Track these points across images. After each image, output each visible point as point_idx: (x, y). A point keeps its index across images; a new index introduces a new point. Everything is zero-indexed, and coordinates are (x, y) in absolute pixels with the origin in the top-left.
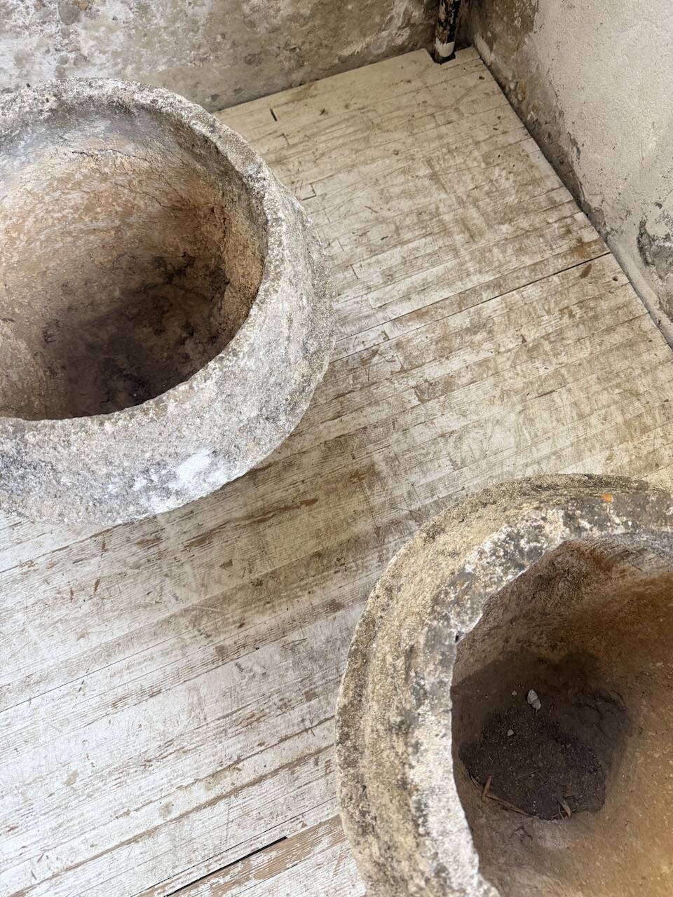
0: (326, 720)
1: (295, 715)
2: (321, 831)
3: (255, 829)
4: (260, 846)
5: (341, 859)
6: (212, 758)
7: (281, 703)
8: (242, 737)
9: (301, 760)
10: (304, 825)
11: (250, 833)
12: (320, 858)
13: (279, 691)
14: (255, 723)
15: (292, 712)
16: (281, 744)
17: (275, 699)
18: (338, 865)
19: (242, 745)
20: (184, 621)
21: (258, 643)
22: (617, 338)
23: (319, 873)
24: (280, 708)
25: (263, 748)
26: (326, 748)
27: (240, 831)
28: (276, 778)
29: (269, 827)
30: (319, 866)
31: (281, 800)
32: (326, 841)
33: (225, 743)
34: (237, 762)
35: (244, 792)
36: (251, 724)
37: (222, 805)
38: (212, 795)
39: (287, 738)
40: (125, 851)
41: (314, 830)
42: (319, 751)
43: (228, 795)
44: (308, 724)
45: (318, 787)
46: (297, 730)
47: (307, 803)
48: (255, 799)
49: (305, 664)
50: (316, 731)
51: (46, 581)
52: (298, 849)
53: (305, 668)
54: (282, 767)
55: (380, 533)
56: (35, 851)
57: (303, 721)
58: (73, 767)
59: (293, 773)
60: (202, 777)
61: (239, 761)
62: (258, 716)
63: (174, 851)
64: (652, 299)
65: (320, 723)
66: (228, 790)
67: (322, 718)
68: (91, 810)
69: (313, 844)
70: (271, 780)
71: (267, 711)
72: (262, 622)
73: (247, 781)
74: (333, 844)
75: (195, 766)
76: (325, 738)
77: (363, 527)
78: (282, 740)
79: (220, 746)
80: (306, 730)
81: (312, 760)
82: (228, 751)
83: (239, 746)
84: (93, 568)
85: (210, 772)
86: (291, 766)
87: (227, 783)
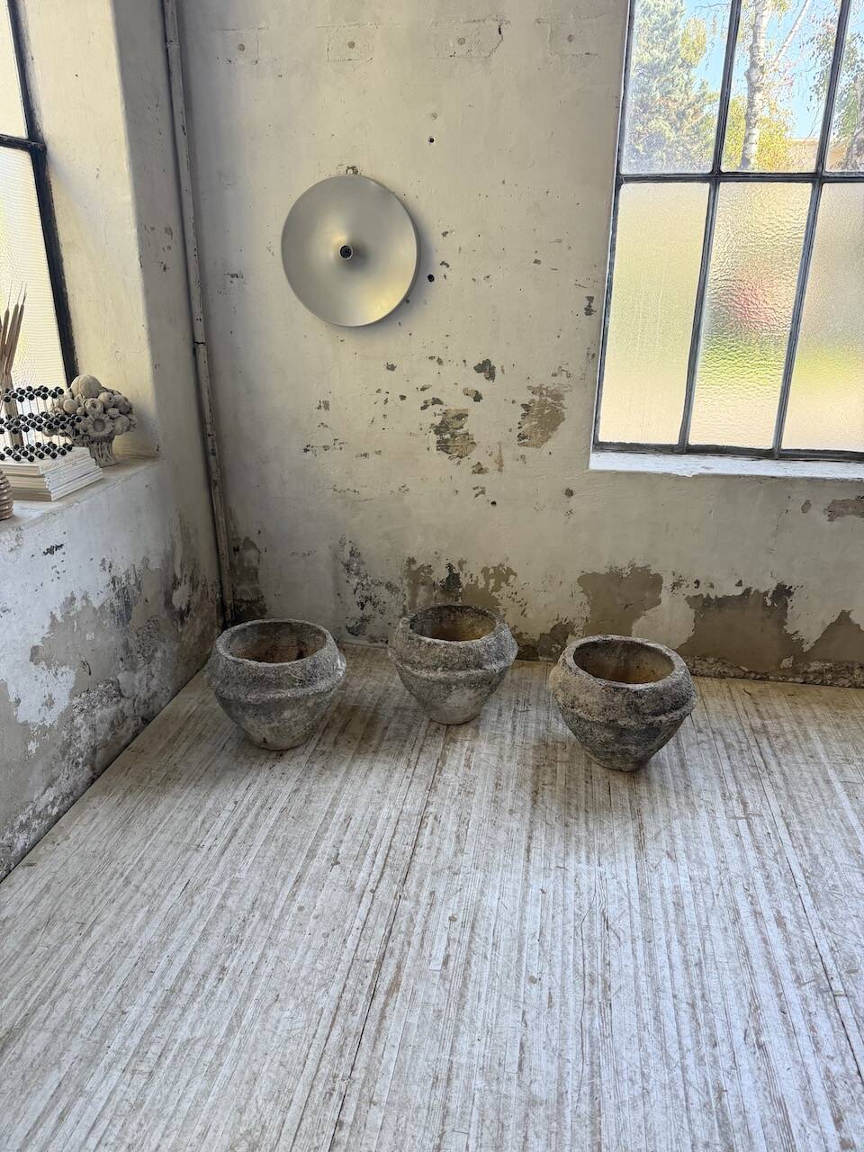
20: (357, 755)
21: (380, 744)
22: (369, 654)
38: (413, 768)
40: (411, 788)
49: (396, 739)
51: (309, 778)
55: (375, 711)
56: (392, 806)
58: (375, 790)
63: (420, 779)
64: (366, 643)
68: (392, 791)
72: (375, 742)
77: (369, 715)
84: (316, 767)
86: (421, 750)
87: (413, 764)
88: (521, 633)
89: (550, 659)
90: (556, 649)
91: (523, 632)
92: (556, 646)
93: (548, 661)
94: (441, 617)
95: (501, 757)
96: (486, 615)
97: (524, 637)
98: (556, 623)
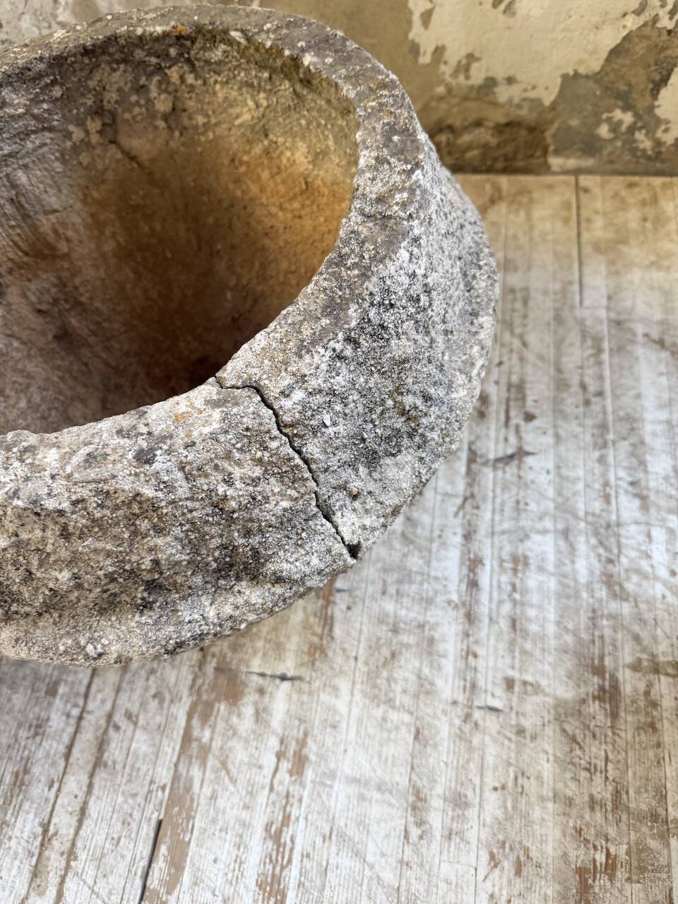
0: (89, 687)
1: (56, 721)
2: (182, 769)
3: (123, 857)
4: (145, 863)
5: (224, 764)
6: (17, 863)
7: (33, 730)
8: (26, 806)
9: (102, 745)
10: (163, 788)
11: (122, 867)
12: (207, 791)
13: (20, 725)
14: (27, 777)
15: (50, 723)
16: (72, 760)
17: (23, 734)
18: (228, 772)
19: (33, 811)
23: (221, 803)
24: (36, 734)
25: (56, 785)
26: (113, 707)
27: (111, 879)
28: (95, 792)
29: (133, 836)
30: (213, 797)
31: (120, 799)
32: (196, 772)
33: (16, 832)
34: (46, 831)
35: (79, 844)
36: (22, 784)
37: (70, 884)
38: (52, 892)
39: (70, 748)
41: (176, 777)
42: (110, 717)
43: (68, 867)
44: (75, 712)
45: (141, 743)
46: (71, 730)
47: (144, 768)
48: (95, 834)
49: (21, 675)
50: (91, 706)
52: (179, 813)
53: (24, 678)
54: (92, 775)
57: (68, 716)
59: (106, 765)
60: (23, 892)
61: (45, 827)
62: (22, 769)
65: (86, 696)
66: (63, 863)
67: (82, 690)
69: (188, 789)
70: (93, 798)
71: (26, 753)
73: (72, 832)
74: (204, 764)
75: (7, 893)
76: (103, 701)
78: (68, 755)
79: (13, 843)
80: (80, 718)
81: (111, 732)
82: (25, 835)
83: (31, 816)
85: (26, 874)
86: (98, 763)
87: (55, 861)
88: (491, 83)
89: (589, 162)
90: (615, 127)
91: (500, 73)
92: (618, 114)
93: (577, 172)
94: (98, 111)
95: (418, 804)
96: (308, 80)
97: (503, 94)
98: (632, 23)
